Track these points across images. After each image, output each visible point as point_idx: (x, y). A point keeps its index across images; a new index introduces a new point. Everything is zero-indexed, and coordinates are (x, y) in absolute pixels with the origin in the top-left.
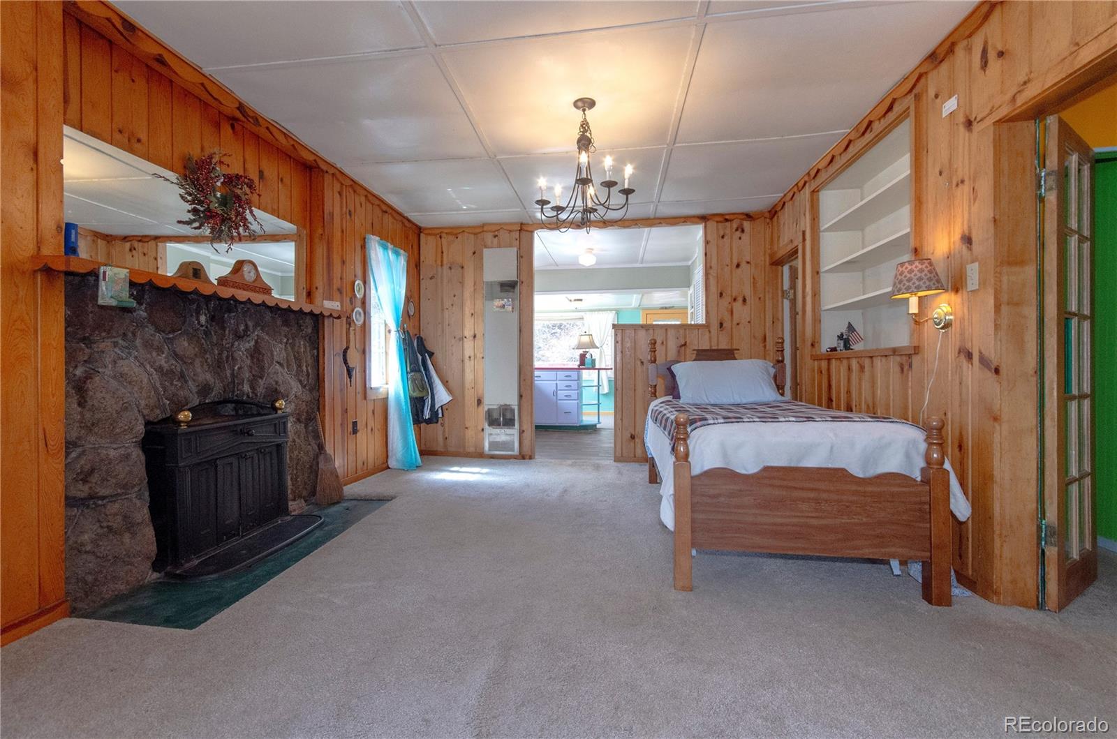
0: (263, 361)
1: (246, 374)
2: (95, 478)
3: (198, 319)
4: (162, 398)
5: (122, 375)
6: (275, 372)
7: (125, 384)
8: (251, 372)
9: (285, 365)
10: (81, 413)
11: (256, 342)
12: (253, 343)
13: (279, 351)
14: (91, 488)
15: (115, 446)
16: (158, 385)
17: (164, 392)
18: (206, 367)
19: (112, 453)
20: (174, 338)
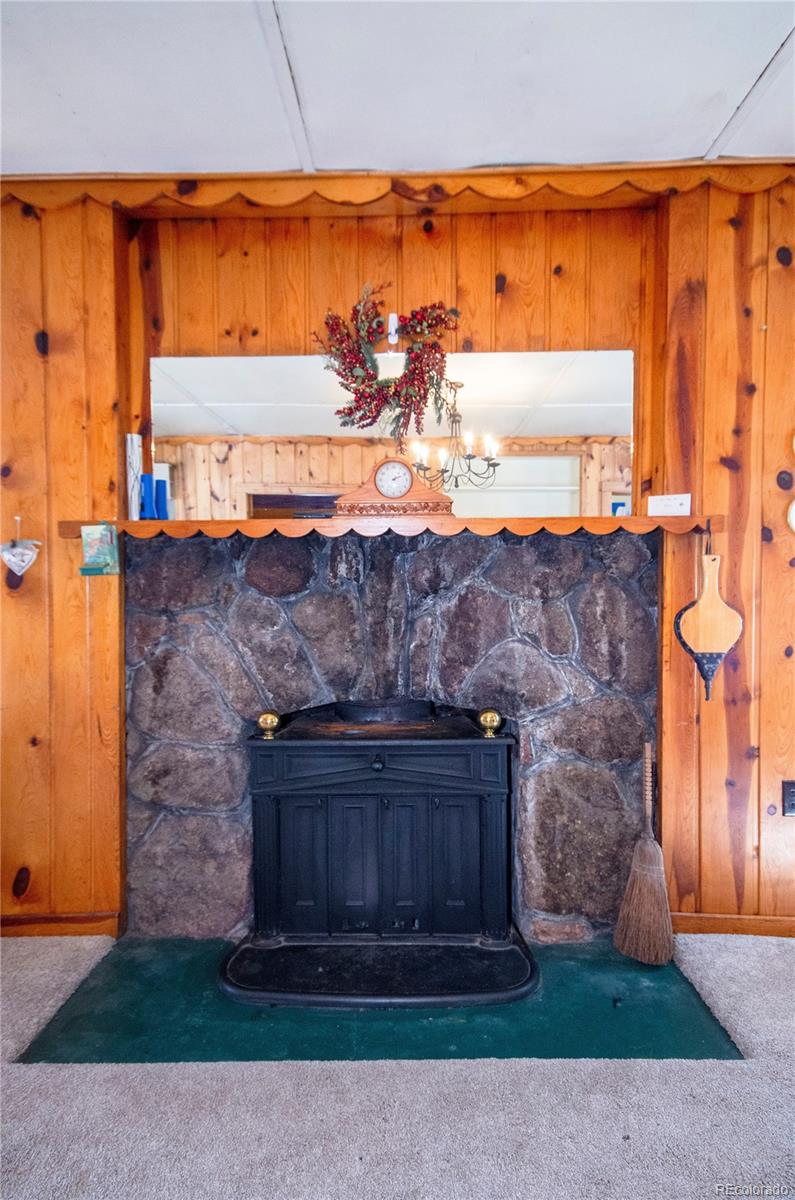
0: (475, 632)
1: (436, 658)
2: (166, 781)
3: (334, 570)
4: (263, 690)
5: (204, 656)
6: (504, 655)
7: (206, 668)
8: (444, 654)
9: (544, 641)
10: (154, 700)
11: (463, 599)
12: (455, 601)
13: (525, 612)
14: (156, 793)
15: (197, 746)
16: (254, 670)
17: (266, 681)
18: (348, 645)
19: (190, 755)
20: (296, 602)
